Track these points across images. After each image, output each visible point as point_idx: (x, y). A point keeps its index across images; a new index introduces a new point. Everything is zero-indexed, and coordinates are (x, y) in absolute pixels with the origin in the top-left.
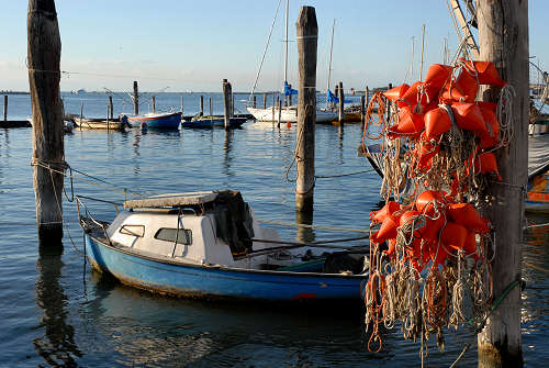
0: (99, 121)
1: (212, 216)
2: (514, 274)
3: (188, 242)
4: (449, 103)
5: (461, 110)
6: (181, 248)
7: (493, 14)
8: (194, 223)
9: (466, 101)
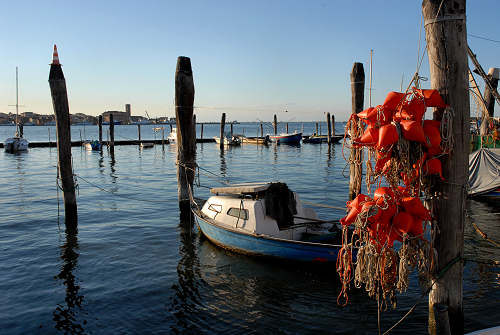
0: (252, 138)
1: (263, 201)
2: (456, 252)
3: (246, 219)
4: (398, 120)
5: (406, 126)
6: (241, 221)
7: (438, 53)
8: (250, 205)
9: (412, 119)
